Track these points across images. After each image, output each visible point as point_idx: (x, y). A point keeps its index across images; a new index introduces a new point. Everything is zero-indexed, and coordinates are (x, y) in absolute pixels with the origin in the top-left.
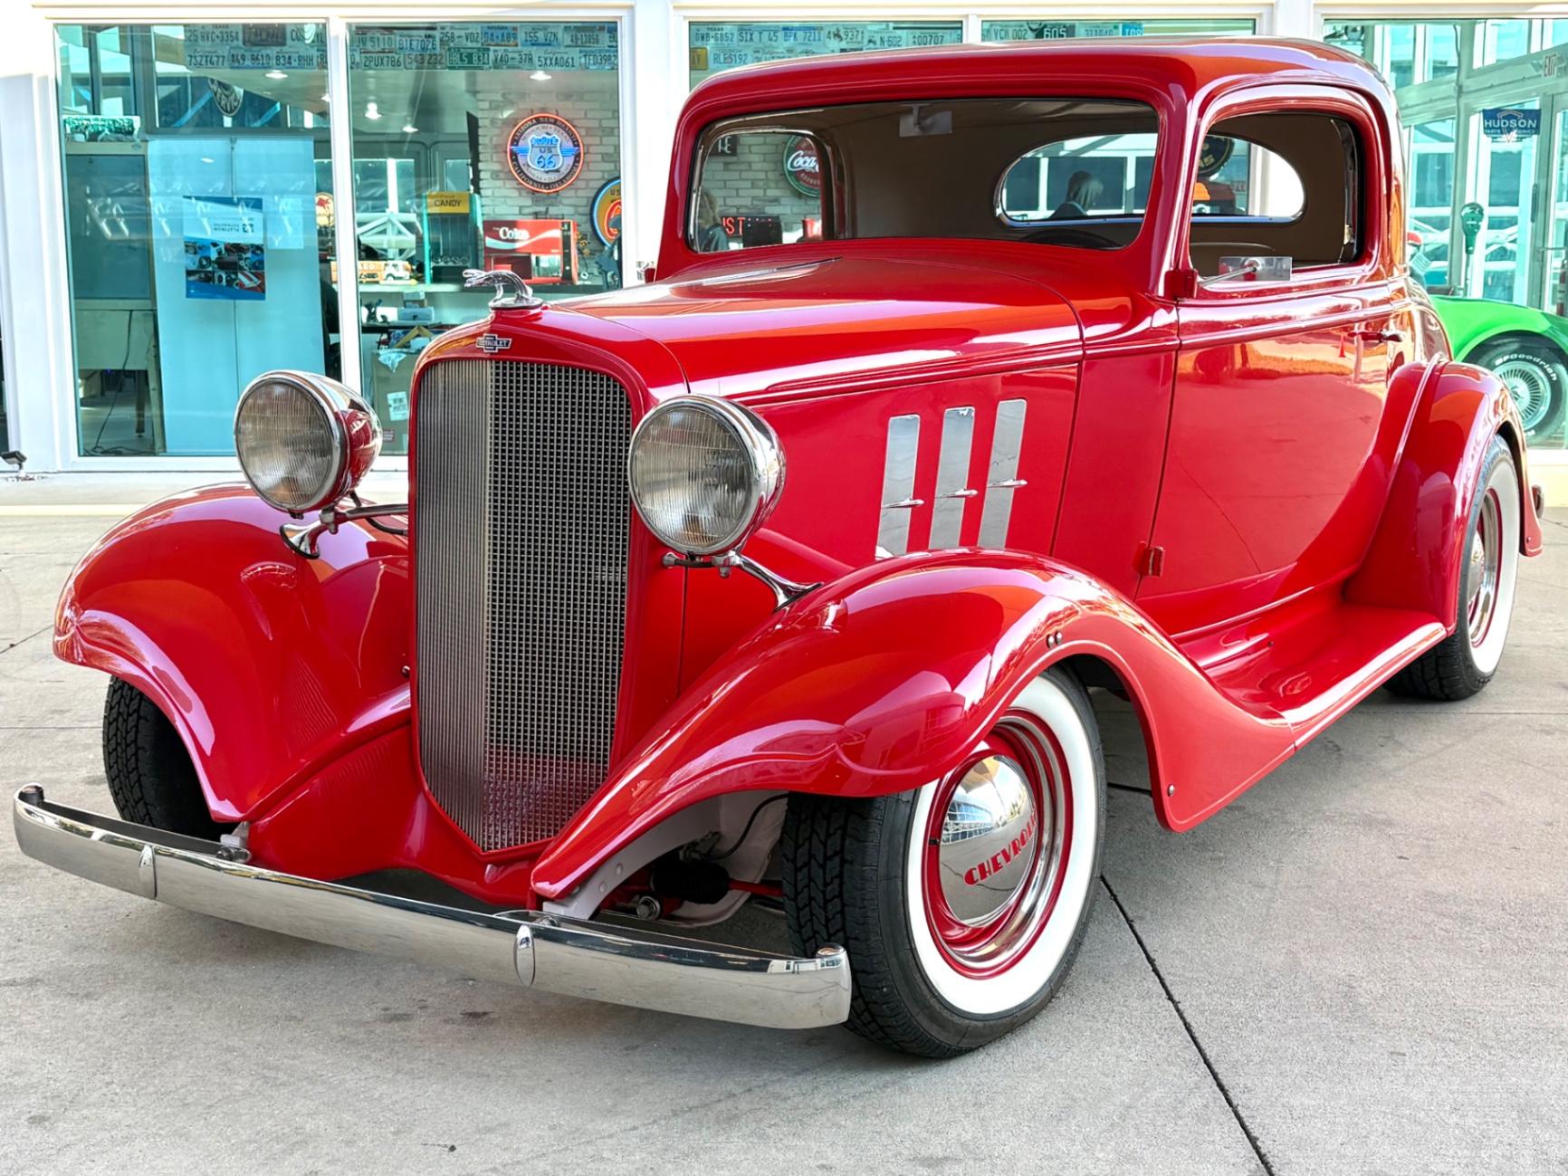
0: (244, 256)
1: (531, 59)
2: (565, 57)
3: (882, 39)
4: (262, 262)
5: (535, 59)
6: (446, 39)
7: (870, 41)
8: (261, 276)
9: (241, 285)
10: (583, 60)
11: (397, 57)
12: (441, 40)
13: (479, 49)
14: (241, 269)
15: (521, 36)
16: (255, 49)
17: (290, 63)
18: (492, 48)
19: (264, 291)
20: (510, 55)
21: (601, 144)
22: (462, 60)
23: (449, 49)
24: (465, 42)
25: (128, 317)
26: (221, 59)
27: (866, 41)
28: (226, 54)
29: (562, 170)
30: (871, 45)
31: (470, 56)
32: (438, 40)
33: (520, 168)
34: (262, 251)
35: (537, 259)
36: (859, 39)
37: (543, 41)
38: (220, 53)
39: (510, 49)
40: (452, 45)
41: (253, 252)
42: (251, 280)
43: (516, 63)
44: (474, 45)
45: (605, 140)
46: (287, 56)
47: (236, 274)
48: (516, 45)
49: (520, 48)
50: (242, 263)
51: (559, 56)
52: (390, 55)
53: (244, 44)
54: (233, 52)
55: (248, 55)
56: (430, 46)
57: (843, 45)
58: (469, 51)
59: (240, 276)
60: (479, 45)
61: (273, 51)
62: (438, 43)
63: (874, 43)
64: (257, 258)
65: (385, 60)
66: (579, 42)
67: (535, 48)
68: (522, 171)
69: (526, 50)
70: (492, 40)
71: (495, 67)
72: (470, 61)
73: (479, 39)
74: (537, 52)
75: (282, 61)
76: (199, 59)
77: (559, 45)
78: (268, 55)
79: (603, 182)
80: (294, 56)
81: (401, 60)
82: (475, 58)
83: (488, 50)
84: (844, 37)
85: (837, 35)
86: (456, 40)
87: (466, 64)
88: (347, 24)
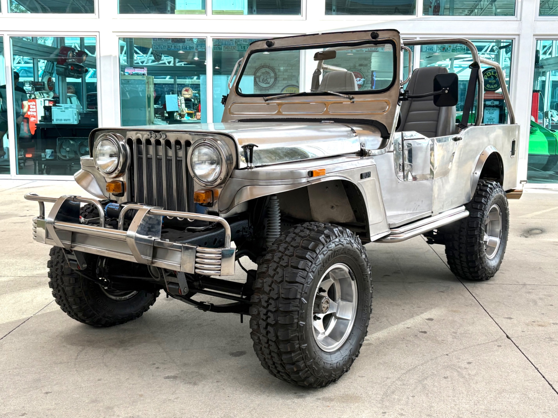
6: (237, 41)
11: (221, 47)
12: (235, 42)
13: (247, 45)
16: (175, 44)
17: (186, 48)
21: (283, 75)
22: (242, 48)
23: (238, 45)
24: (243, 42)
26: (164, 47)
28: (166, 45)
29: (270, 83)
31: (244, 47)
32: (234, 41)
33: (257, 82)
38: (164, 45)
40: (239, 43)
44: (246, 43)
46: (185, 46)
52: (219, 46)
53: (172, 42)
54: (168, 45)
55: (173, 46)
56: (232, 44)
58: (244, 45)
61: (181, 45)
62: (234, 43)
65: (217, 48)
68: (257, 83)
72: (244, 48)
73: (248, 41)
75: (184, 47)
76: (157, 47)
78: (179, 46)
79: (284, 87)
80: (188, 46)
81: (222, 48)
82: (246, 48)
86: (240, 42)
87: (243, 50)
88: (213, 39)
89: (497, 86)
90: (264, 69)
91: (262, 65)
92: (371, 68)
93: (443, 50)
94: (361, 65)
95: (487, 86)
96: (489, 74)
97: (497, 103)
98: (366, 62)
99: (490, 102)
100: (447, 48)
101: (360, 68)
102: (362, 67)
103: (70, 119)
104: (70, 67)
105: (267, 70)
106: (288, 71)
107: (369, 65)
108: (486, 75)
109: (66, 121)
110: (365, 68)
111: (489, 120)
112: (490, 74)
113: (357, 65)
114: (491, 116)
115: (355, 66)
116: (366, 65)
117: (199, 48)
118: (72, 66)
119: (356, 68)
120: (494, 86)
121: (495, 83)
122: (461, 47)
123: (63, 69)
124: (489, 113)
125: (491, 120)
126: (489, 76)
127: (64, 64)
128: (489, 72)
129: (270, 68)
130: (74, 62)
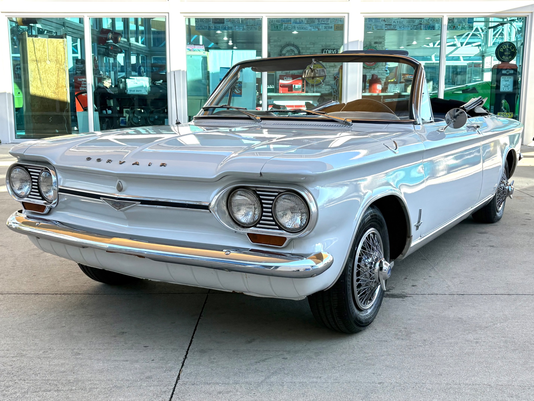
0: (237, 85)
1: (295, 28)
2: (305, 27)
3: (397, 22)
4: (241, 86)
5: (296, 28)
7: (394, 22)
8: (241, 90)
9: (235, 93)
10: (310, 28)
13: (280, 25)
14: (236, 88)
15: (292, 21)
16: (216, 24)
17: (225, 29)
18: (284, 24)
19: (241, 94)
20: (289, 26)
22: (275, 28)
23: (271, 25)
24: (276, 22)
25: (200, 101)
27: (393, 22)
28: (207, 26)
30: (394, 23)
31: (277, 27)
34: (242, 83)
35: (295, 86)
36: (391, 21)
37: (299, 22)
38: (205, 26)
39: (289, 24)
41: (239, 84)
42: (238, 91)
43: (290, 28)
45: (307, 51)
46: (225, 26)
47: (234, 90)
48: (291, 23)
49: (292, 24)
50: (236, 87)
51: (303, 27)
54: (209, 25)
55: (213, 26)
57: (386, 23)
59: (235, 90)
60: (280, 24)
61: (221, 25)
63: (395, 22)
64: (240, 85)
65: (253, 28)
66: (309, 23)
67: (296, 24)
69: (294, 25)
70: (284, 22)
71: (284, 30)
72: (277, 28)
74: (297, 25)
75: (222, 28)
76: (199, 27)
77: (303, 23)
78: (219, 26)
80: (227, 27)
81: (257, 28)
82: (279, 27)
83: (283, 25)
84: (386, 21)
85: (384, 21)
86: (274, 22)
87: (276, 29)
88: (268, 18)
89: (511, 57)
90: (289, 47)
91: (287, 43)
92: (385, 45)
93: (453, 28)
94: (376, 43)
95: (503, 57)
96: (504, 47)
97: (512, 72)
98: (380, 40)
99: (506, 71)
100: (457, 27)
101: (375, 45)
102: (377, 45)
103: (141, 90)
104: (110, 47)
105: (292, 48)
106: (311, 49)
107: (383, 43)
108: (502, 48)
109: (138, 92)
110: (380, 45)
111: (505, 87)
112: (506, 47)
113: (373, 43)
114: (506, 84)
115: (371, 44)
116: (380, 43)
117: (237, 28)
118: (111, 47)
119: (372, 45)
120: (509, 57)
121: (509, 55)
122: (469, 25)
123: (104, 49)
124: (505, 81)
125: (506, 86)
126: (504, 48)
127: (105, 45)
128: (505, 46)
129: (294, 46)
130: (111, 43)
